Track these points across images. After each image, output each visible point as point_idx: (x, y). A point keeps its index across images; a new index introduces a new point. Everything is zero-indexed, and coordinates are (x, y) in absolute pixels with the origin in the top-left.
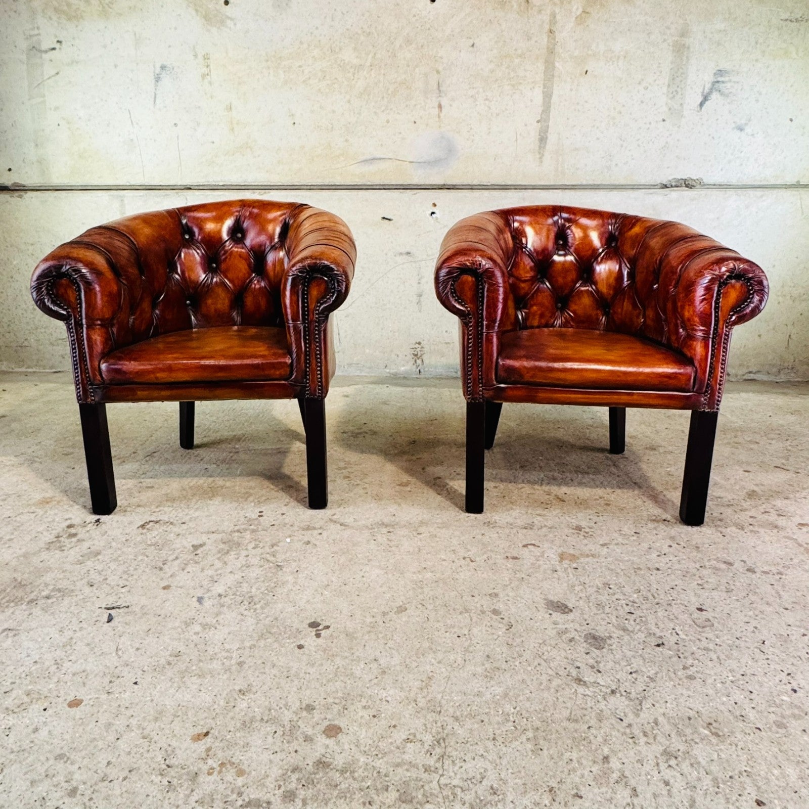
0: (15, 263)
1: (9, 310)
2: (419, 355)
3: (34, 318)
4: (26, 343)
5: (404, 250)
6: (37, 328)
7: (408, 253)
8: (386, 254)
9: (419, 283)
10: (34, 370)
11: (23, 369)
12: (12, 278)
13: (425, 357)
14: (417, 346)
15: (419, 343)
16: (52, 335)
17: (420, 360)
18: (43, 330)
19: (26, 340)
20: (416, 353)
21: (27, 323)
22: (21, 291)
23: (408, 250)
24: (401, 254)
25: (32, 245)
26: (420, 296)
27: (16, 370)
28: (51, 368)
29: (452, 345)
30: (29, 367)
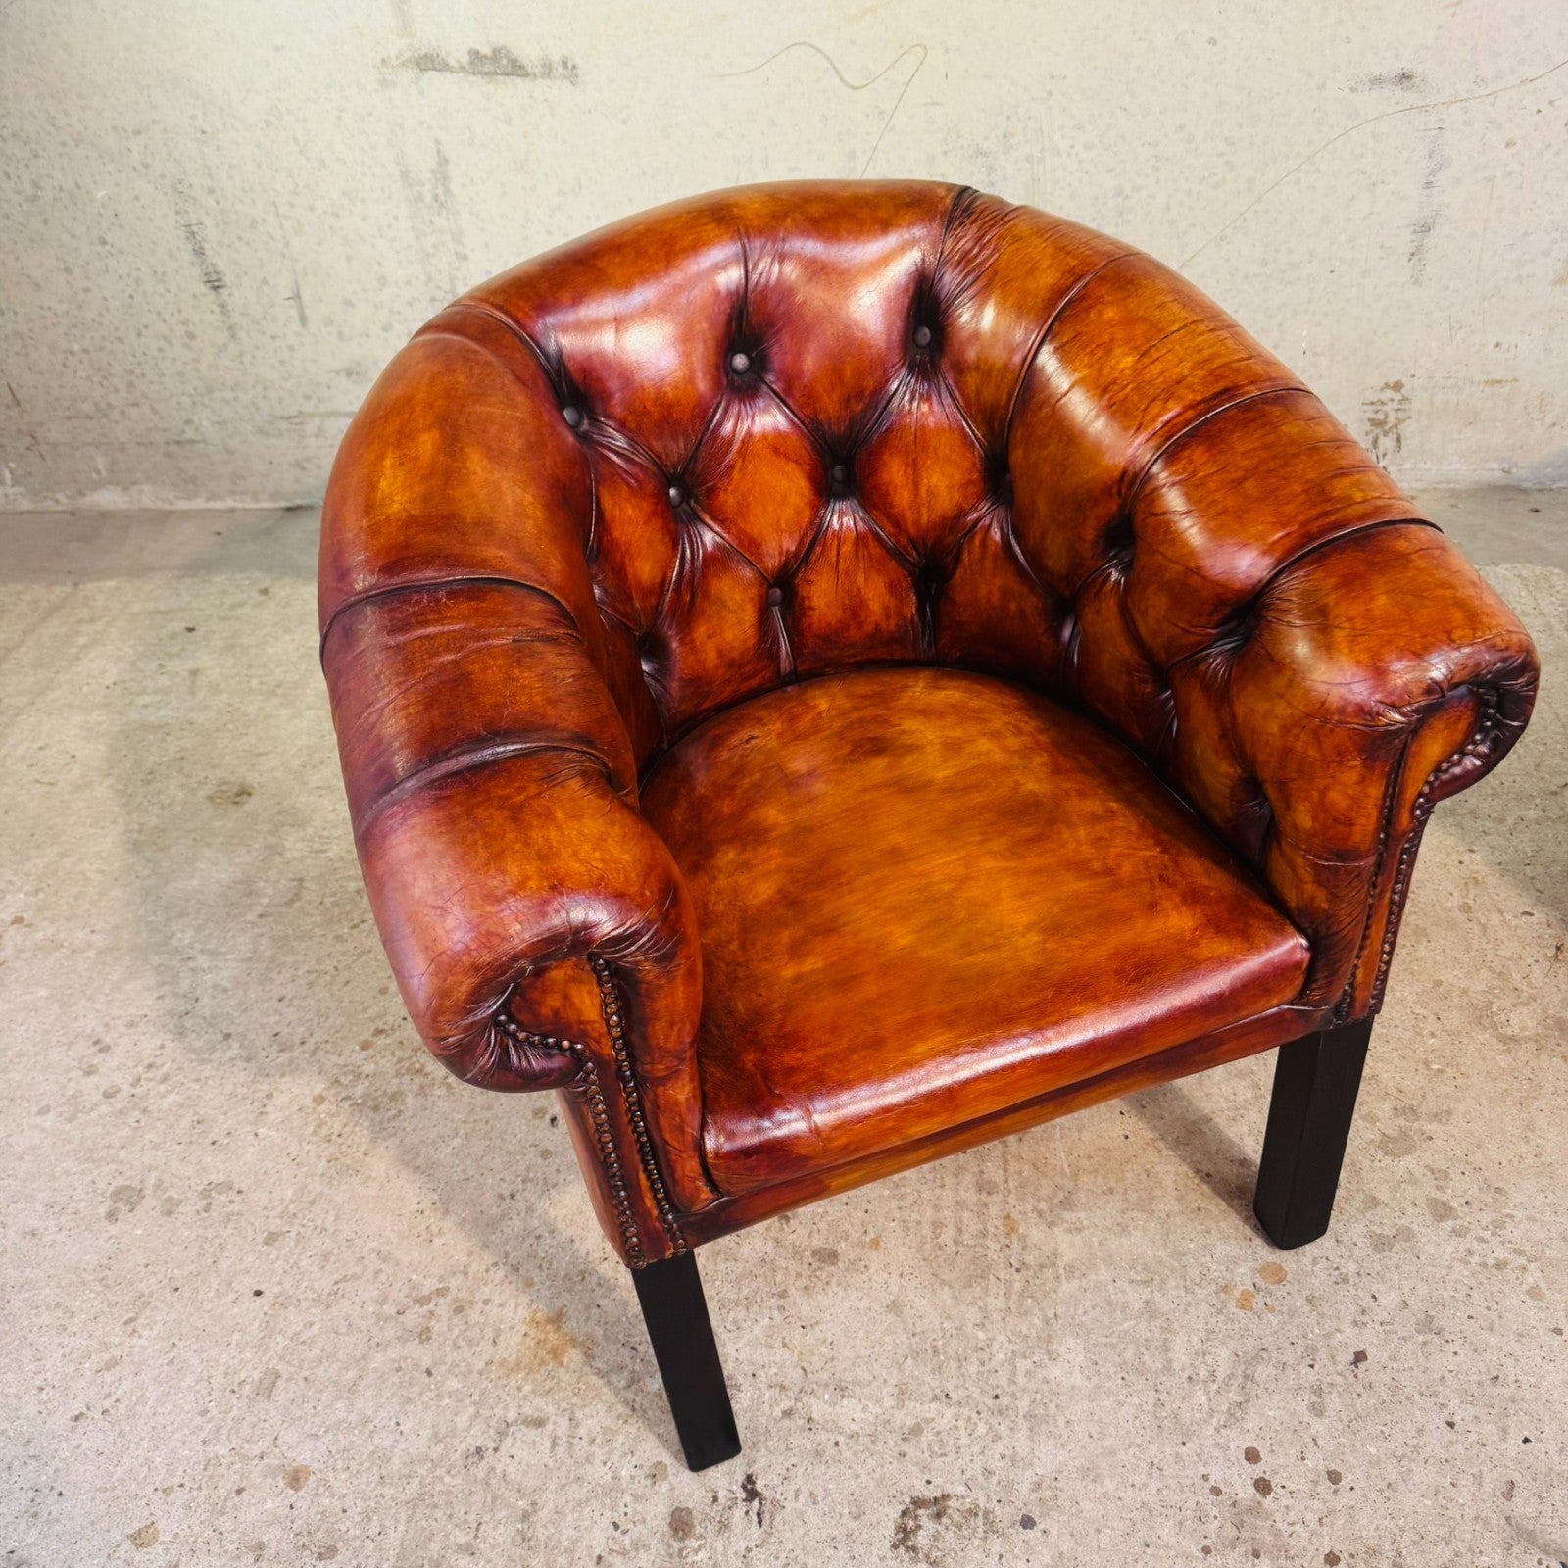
0: (100, 195)
1: (120, 340)
2: (1391, 421)
3: (196, 360)
4: (190, 434)
5: (1389, 67)
6: (210, 390)
7: (1405, 77)
8: (1322, 87)
9: (1429, 185)
10: (229, 503)
11: (199, 503)
12: (104, 242)
13: (1408, 430)
14: (1389, 394)
15: (1397, 386)
16: (257, 408)
17: (1393, 437)
18: (229, 395)
19: (189, 422)
20: (1380, 416)
21: (181, 374)
22: (138, 282)
23: (1405, 65)
24: (1377, 81)
25: (137, 133)
26: (1425, 229)
27: (183, 505)
28: (275, 496)
29: (1507, 389)
30: (212, 497)
